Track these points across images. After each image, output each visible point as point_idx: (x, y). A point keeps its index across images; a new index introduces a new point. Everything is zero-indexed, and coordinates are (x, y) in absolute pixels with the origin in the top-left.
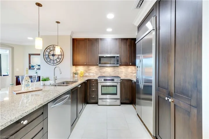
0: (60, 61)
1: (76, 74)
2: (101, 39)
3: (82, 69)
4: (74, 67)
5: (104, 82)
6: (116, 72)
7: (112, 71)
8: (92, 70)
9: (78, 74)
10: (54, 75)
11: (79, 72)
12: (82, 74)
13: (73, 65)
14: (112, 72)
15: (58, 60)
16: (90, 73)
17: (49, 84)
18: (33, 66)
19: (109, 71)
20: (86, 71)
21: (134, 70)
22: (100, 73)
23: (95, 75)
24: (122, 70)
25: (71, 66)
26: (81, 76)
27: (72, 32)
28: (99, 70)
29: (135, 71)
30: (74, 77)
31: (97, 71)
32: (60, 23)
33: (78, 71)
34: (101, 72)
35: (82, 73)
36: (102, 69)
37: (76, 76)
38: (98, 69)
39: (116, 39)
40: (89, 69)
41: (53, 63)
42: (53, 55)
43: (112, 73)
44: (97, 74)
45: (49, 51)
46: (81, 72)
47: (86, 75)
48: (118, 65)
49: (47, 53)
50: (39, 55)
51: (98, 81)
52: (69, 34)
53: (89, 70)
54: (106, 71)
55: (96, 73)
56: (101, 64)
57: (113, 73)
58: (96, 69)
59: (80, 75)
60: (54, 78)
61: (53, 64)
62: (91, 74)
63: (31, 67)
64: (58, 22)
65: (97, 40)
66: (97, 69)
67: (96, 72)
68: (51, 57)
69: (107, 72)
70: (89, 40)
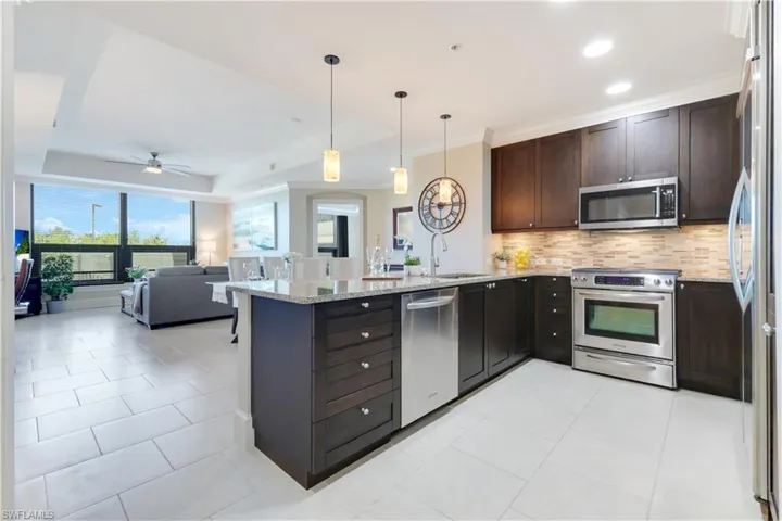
0: (458, 221)
1: (502, 259)
2: (592, 130)
3: (524, 242)
4: (498, 236)
5: (595, 285)
6: (667, 252)
7: (650, 248)
8: (559, 247)
9: (508, 260)
10: (433, 255)
11: (513, 253)
12: (521, 259)
13: (495, 230)
14: (650, 253)
15: (452, 219)
16: (551, 257)
17: (419, 274)
18: (401, 241)
19: (630, 248)
20: (539, 252)
22: (592, 259)
23: (570, 263)
24: (702, 245)
25: (485, 233)
26: (520, 265)
27: (487, 129)
28: (590, 245)
30: (496, 268)
31: (579, 249)
32: (449, 116)
33: (510, 252)
34: (595, 253)
35: (523, 255)
36: (600, 242)
37: (503, 264)
38: (583, 242)
39: (666, 113)
40: (550, 243)
41: (441, 229)
42: (441, 206)
43: (649, 256)
44: (579, 262)
45: (430, 195)
46: (521, 252)
47: (538, 263)
48: (672, 222)
49: (427, 202)
50: (410, 209)
51: (573, 284)
52: (479, 137)
53: (549, 246)
54: (619, 249)
55: (576, 256)
56: (592, 222)
57: (656, 256)
58: (574, 244)
59: (516, 264)
60: (433, 261)
61: (439, 231)
62: (555, 261)
63: (397, 245)
64: (446, 117)
65: (573, 138)
66: (579, 242)
67: (575, 253)
68: (436, 212)
69: (624, 252)
70: (545, 141)
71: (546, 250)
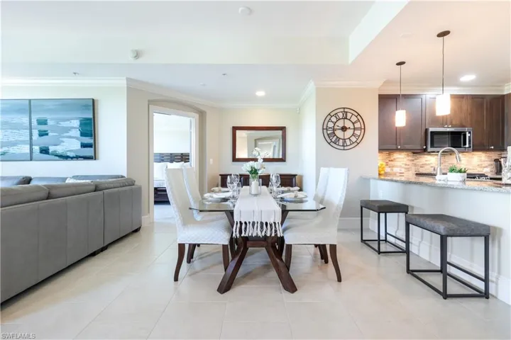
0: (358, 141)
2: (431, 97)
8: (397, 161)
15: (354, 139)
16: (393, 167)
21: (484, 161)
23: (403, 170)
28: (413, 160)
29: (486, 163)
31: (407, 162)
34: (415, 165)
38: (410, 158)
39: (462, 96)
40: (392, 158)
41: (344, 146)
42: (344, 129)
44: (408, 170)
45: (334, 119)
49: (331, 125)
53: (392, 161)
54: (427, 163)
55: (407, 167)
58: (405, 160)
61: (342, 148)
62: (396, 170)
65: (422, 99)
66: (408, 158)
67: (406, 165)
69: (429, 164)
70: (406, 97)
71: (390, 163)
